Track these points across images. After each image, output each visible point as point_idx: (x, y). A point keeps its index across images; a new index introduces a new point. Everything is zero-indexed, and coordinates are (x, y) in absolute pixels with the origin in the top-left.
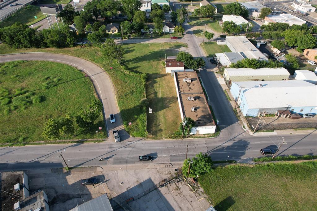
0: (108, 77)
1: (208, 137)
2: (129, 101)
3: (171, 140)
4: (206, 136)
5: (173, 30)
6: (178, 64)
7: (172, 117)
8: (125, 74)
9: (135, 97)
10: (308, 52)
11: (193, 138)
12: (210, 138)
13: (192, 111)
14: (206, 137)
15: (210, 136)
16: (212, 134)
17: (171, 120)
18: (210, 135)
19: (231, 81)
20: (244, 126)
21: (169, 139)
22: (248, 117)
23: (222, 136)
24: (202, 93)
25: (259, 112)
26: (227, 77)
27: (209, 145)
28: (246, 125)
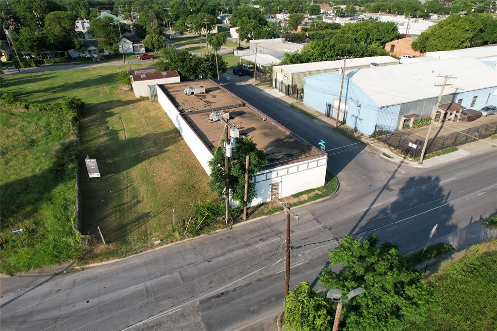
1: (311, 199)
3: (190, 241)
4: (305, 197)
5: (141, 47)
6: (164, 73)
7: (173, 174)
8: (12, 114)
10: (393, 46)
11: (264, 214)
12: (320, 200)
14: (305, 201)
15: (317, 197)
16: (318, 189)
17: (171, 182)
18: (313, 193)
19: (295, 86)
20: (384, 154)
21: (181, 239)
22: (379, 134)
23: (349, 188)
24: (244, 105)
25: (401, 114)
26: (286, 78)
27: (331, 222)
28: (387, 151)
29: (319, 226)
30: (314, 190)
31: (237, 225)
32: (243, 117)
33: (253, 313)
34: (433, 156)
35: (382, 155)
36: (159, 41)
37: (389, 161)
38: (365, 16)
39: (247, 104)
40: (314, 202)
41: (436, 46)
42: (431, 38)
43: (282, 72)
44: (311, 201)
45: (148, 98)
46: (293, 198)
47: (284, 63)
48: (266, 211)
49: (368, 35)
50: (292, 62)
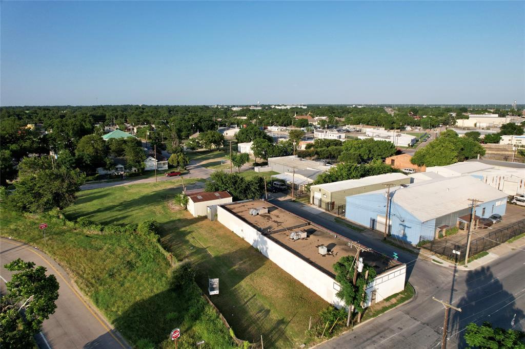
0: (34, 251)
2: (127, 284)
4: (394, 301)
5: (164, 164)
6: (217, 194)
7: (277, 288)
9: (144, 273)
10: (393, 161)
11: (371, 317)
12: (406, 302)
13: (324, 256)
14: (395, 305)
15: (403, 300)
16: (401, 293)
17: (281, 295)
18: (398, 297)
19: (334, 203)
20: (434, 260)
21: (320, 342)
22: (423, 244)
23: (422, 290)
24: (309, 224)
25: (436, 226)
26: (325, 196)
27: (425, 319)
28: (435, 257)
29: (418, 323)
30: (397, 294)
31: (356, 327)
32: (315, 235)
34: (473, 260)
35: (433, 262)
36: (184, 159)
37: (441, 266)
38: (349, 127)
39: (311, 223)
40: (402, 304)
41: (433, 162)
42: (427, 156)
43: (320, 191)
44: (401, 303)
45: (206, 217)
46: (385, 302)
47: (318, 183)
48: (371, 314)
49: (370, 151)
50: (325, 182)
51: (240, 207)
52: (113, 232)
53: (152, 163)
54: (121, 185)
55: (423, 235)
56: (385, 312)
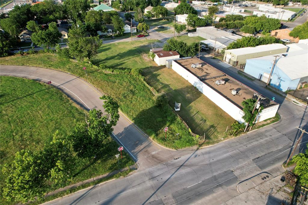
0: (83, 81)
2: (134, 102)
4: (269, 121)
5: (134, 29)
6: (171, 53)
7: (208, 110)
8: (105, 74)
9: (140, 97)
10: (276, 33)
11: (256, 128)
12: (275, 123)
13: (234, 95)
14: (270, 123)
15: (273, 121)
16: (273, 118)
17: (210, 114)
18: (271, 120)
19: (238, 62)
20: (294, 101)
21: (231, 138)
22: (289, 92)
23: (285, 118)
24: (225, 75)
26: (233, 57)
27: (284, 132)
28: (294, 100)
29: (281, 134)
30: (271, 118)
31: (248, 132)
32: (229, 83)
33: (273, 164)
35: (293, 102)
36: (146, 27)
37: (298, 105)
38: (247, 3)
39: (227, 75)
40: (273, 124)
41: (305, 36)
42: (303, 32)
43: (231, 54)
44: (272, 123)
45: (165, 66)
46: (264, 122)
47: (229, 48)
48: (256, 127)
49: (262, 25)
51: (185, 62)
52: (118, 73)
53: (128, 28)
54: (113, 43)
55: (290, 86)
56: (264, 127)
